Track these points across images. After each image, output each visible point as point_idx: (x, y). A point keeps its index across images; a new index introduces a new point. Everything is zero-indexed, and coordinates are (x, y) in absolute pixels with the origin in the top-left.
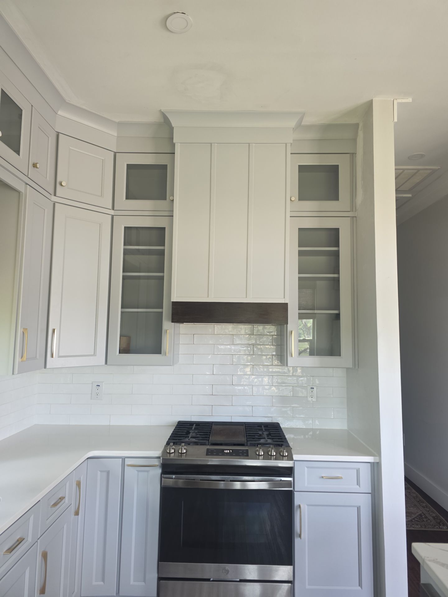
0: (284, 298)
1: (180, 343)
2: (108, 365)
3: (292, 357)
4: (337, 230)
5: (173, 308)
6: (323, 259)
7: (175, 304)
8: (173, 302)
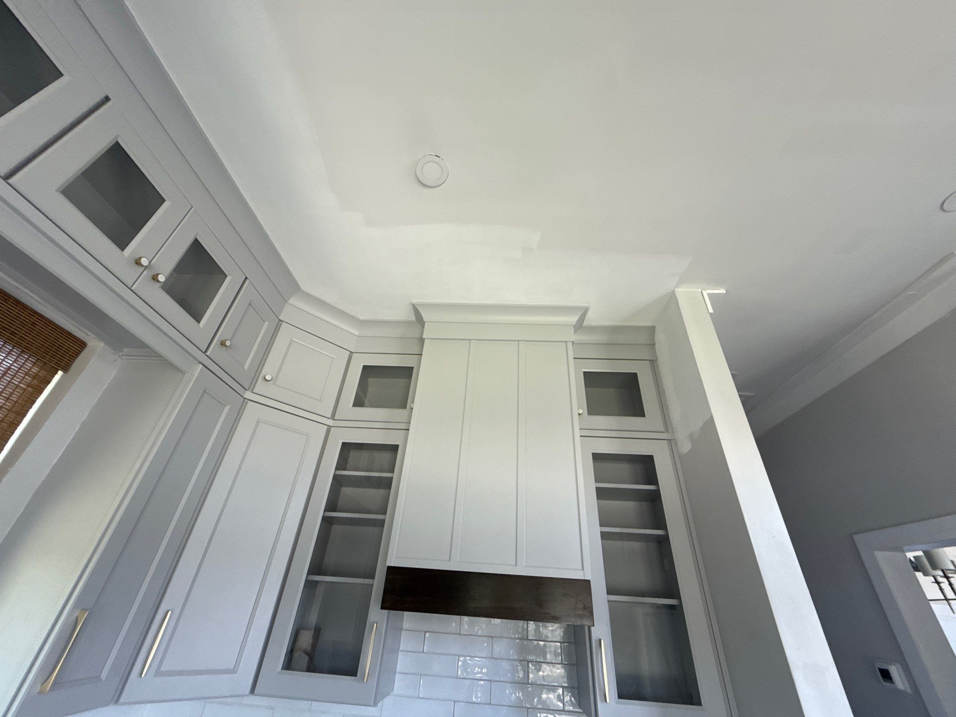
0: (583, 569)
1: (401, 648)
2: (256, 695)
3: (606, 701)
4: (650, 459)
5: (387, 579)
6: (629, 506)
7: (392, 570)
8: (389, 568)
